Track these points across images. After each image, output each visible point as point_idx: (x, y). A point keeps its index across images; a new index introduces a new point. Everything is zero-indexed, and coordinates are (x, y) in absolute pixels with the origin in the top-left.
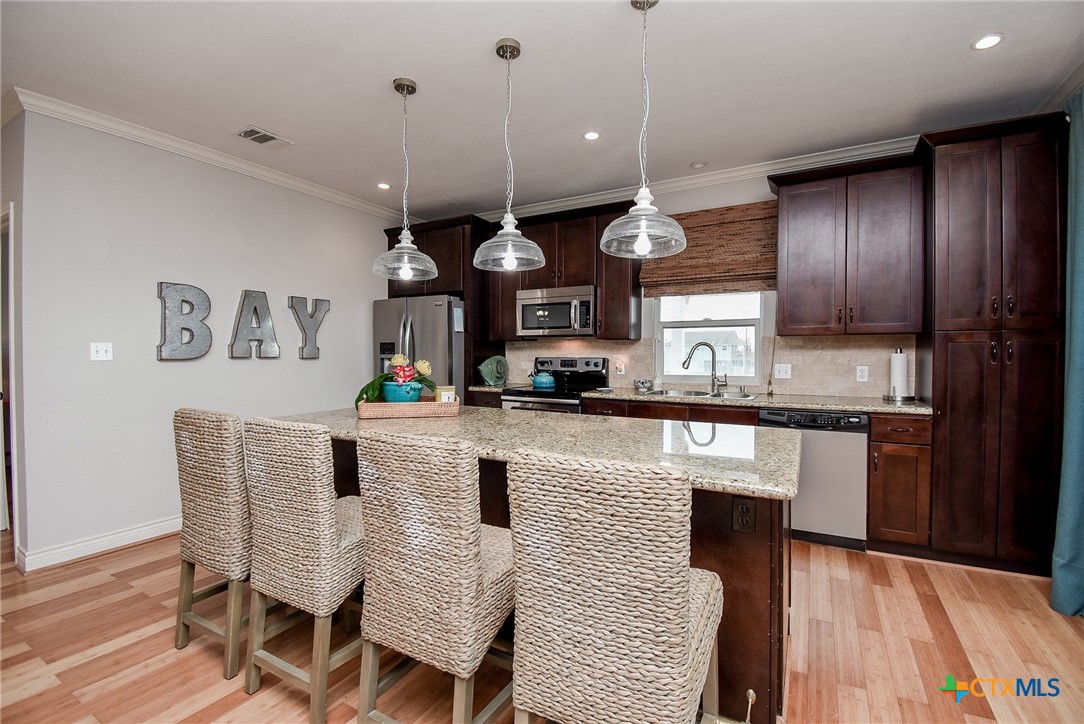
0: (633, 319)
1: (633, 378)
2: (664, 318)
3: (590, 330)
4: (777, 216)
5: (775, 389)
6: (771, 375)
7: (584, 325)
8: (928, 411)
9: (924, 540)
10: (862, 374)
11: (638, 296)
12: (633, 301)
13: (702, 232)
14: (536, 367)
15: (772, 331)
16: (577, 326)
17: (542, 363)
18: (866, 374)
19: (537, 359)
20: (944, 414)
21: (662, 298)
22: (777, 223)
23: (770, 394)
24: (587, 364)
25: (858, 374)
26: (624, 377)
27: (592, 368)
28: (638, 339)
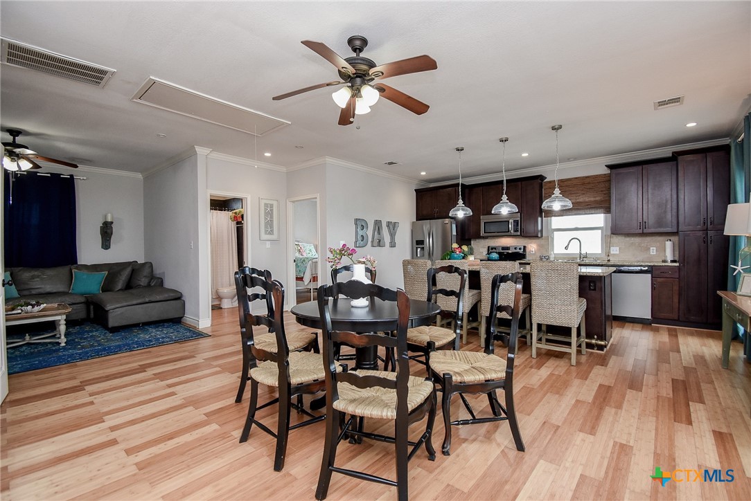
0: (540, 228)
1: (538, 255)
2: (554, 227)
3: (519, 233)
4: (610, 181)
5: (611, 258)
6: (609, 252)
7: (516, 231)
8: (677, 264)
9: (676, 318)
10: (653, 251)
11: (541, 217)
12: (539, 219)
13: (573, 187)
14: (488, 250)
15: (609, 233)
16: (512, 231)
17: (492, 249)
18: (655, 251)
19: (489, 247)
20: (684, 265)
21: (553, 218)
22: (610, 184)
23: (609, 261)
24: (515, 248)
25: (651, 251)
26: (534, 254)
27: (518, 250)
28: (542, 236)
